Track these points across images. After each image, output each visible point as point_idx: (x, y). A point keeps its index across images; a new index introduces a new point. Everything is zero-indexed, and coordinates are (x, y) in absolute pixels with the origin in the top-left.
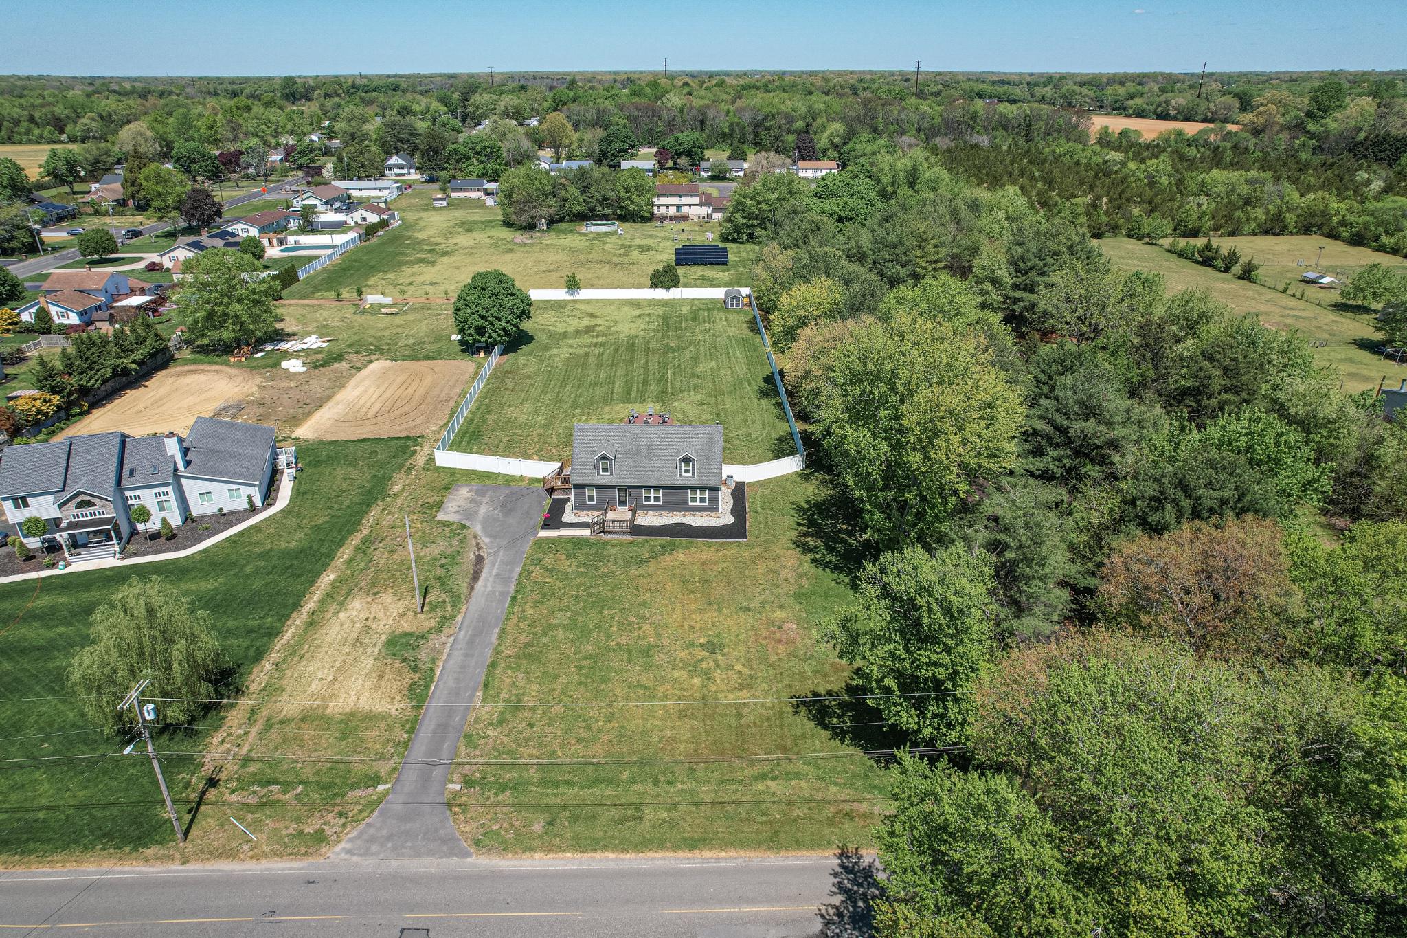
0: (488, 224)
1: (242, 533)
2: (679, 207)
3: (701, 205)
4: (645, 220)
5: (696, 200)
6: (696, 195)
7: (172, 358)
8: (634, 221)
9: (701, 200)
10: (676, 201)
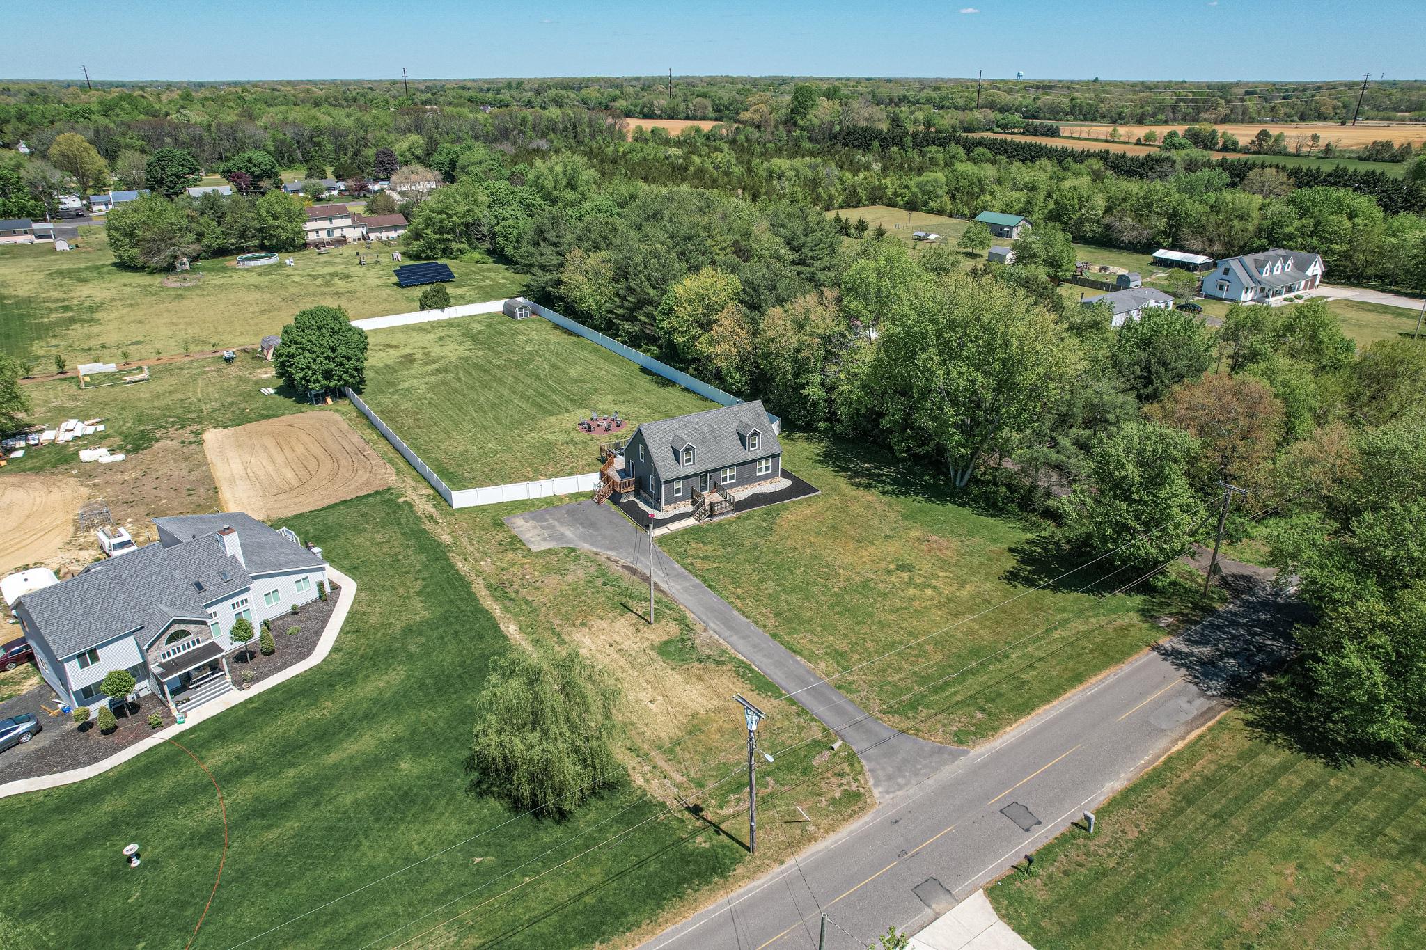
2: (329, 231)
3: (354, 226)
4: (299, 248)
5: (348, 222)
6: (348, 216)
9: (353, 221)
10: (326, 224)
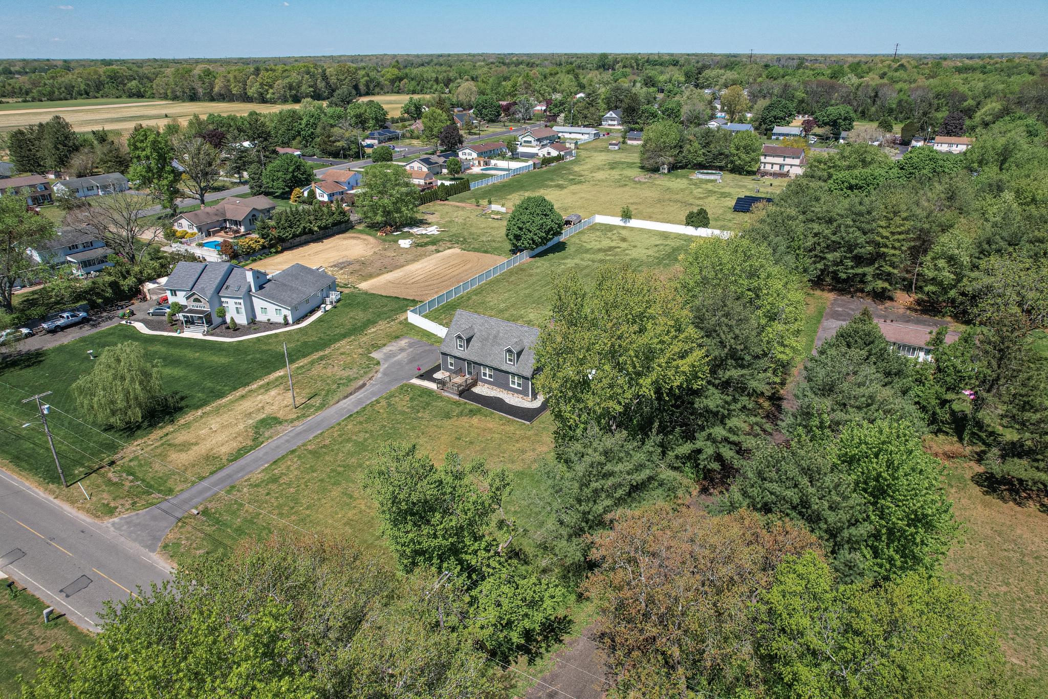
0: (630, 165)
1: (267, 336)
2: (781, 166)
3: (801, 166)
4: (750, 173)
5: (796, 162)
6: (799, 158)
7: (352, 227)
8: (740, 174)
9: (801, 162)
10: (780, 160)
